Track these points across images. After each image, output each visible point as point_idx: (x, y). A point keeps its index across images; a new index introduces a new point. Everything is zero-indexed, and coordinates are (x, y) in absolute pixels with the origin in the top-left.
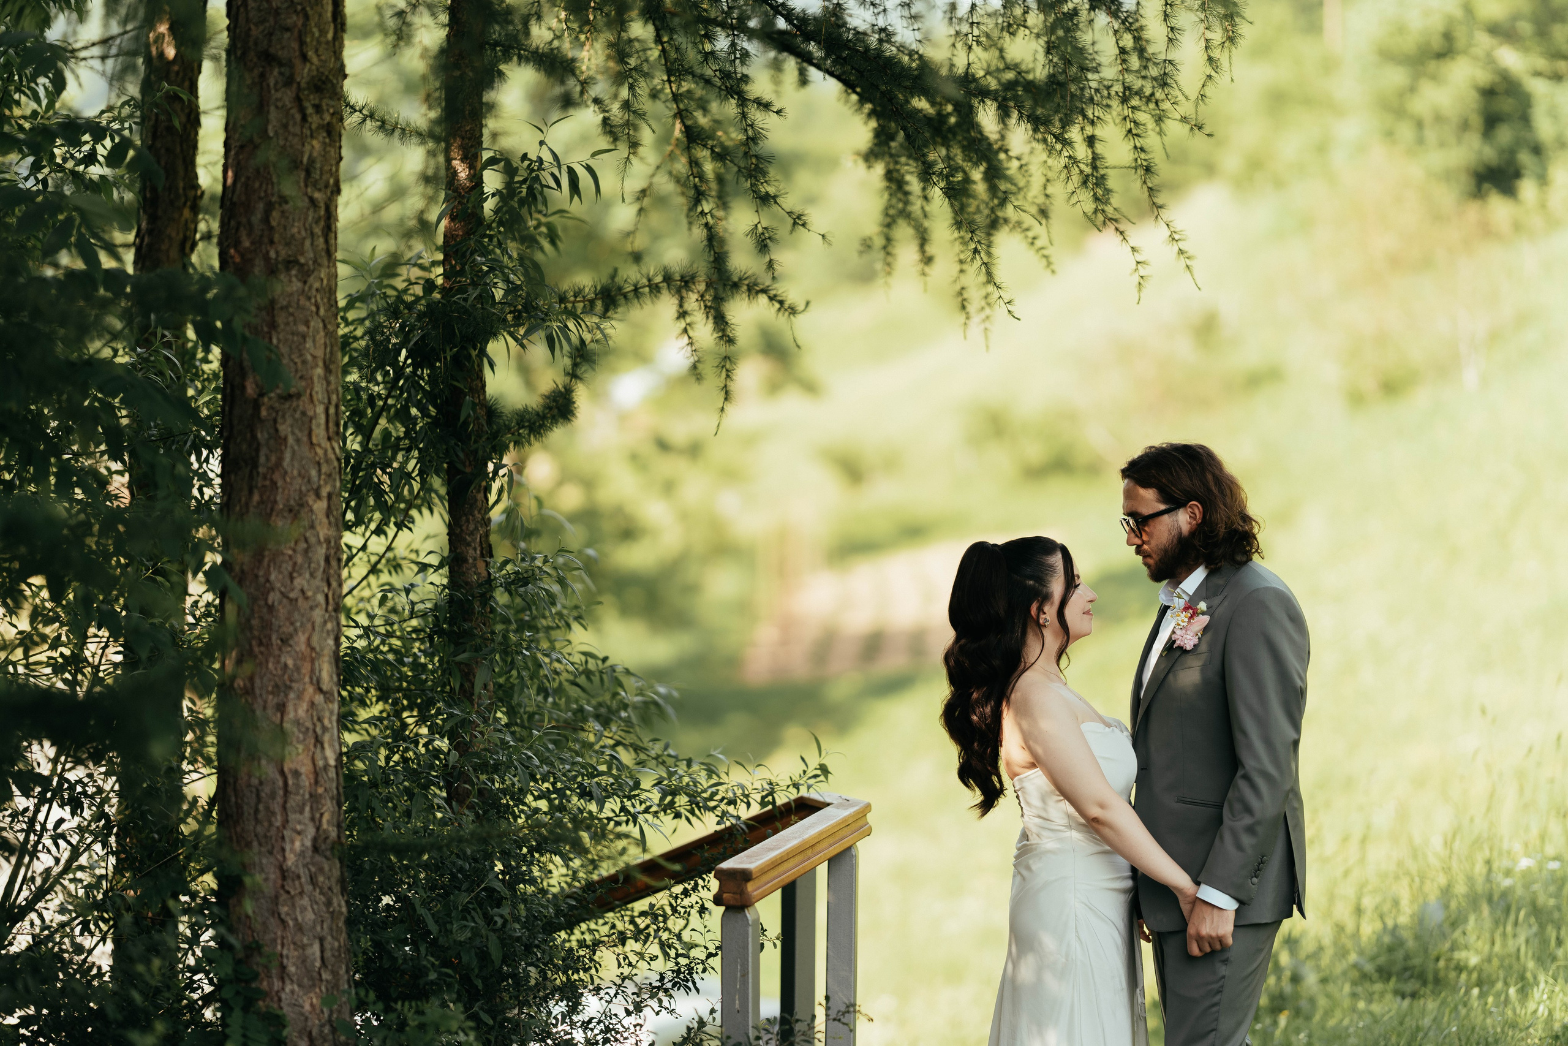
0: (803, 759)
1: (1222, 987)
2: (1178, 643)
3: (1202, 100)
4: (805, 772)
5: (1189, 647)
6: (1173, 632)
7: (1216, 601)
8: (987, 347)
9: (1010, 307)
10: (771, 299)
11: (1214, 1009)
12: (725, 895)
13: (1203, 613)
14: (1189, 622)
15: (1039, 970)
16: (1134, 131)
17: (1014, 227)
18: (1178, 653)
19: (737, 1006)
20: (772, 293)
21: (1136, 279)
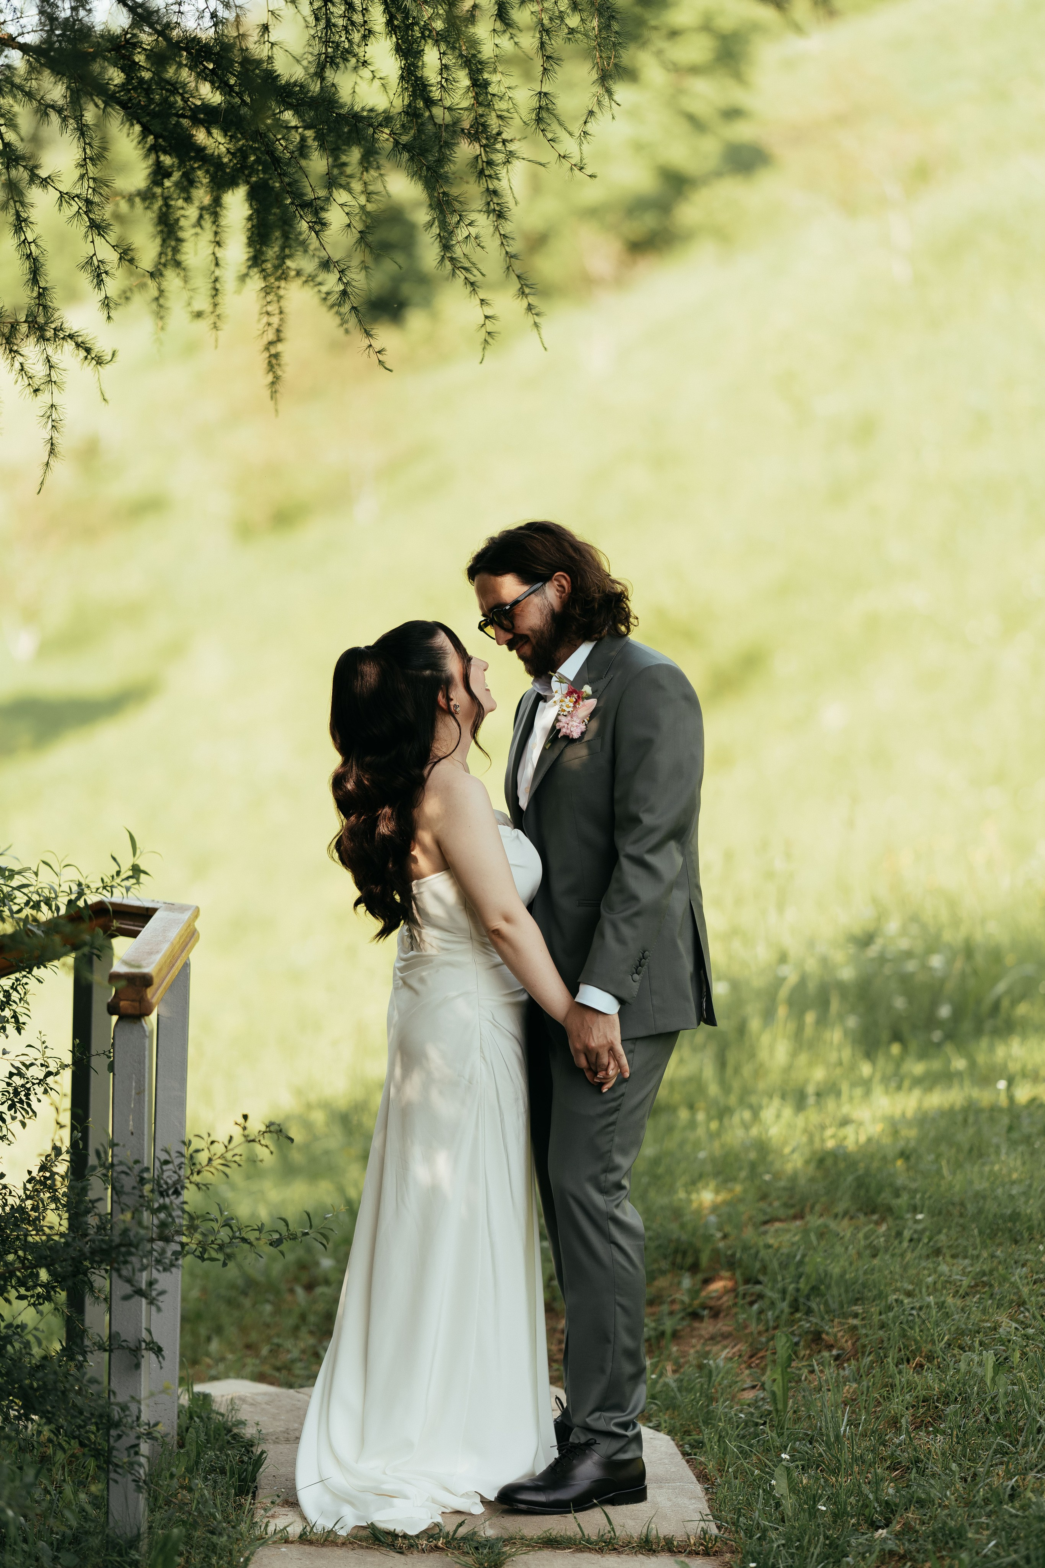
0: (114, 859)
1: (620, 1105)
2: (564, 730)
3: (585, 137)
4: (118, 873)
5: (576, 735)
6: (557, 720)
7: (602, 684)
8: (276, 411)
9: (381, 357)
10: (78, 345)
11: (611, 1128)
12: (122, 1003)
13: (588, 697)
14: (574, 707)
15: (426, 1087)
16: (487, 173)
17: (306, 282)
18: (563, 744)
19: (131, 1128)
20: (80, 340)
21: (482, 334)
